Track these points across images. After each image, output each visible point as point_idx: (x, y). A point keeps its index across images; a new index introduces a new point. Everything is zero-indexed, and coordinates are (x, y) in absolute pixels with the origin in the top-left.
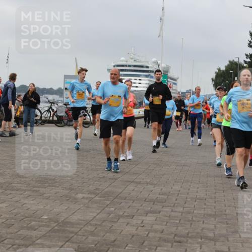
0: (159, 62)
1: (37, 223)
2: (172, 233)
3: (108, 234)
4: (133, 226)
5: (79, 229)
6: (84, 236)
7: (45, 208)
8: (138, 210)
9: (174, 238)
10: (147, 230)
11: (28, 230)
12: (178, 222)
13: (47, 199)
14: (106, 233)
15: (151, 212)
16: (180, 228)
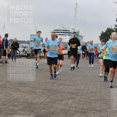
0: (75, 28)
1: (18, 103)
2: (81, 108)
3: (51, 109)
4: (63, 105)
5: (37, 106)
6: (39, 109)
7: (22, 96)
8: (65, 97)
9: (81, 110)
10: (69, 107)
11: (14, 107)
12: (83, 103)
13: (22, 92)
14: (50, 108)
15: (71, 98)
16: (84, 106)
